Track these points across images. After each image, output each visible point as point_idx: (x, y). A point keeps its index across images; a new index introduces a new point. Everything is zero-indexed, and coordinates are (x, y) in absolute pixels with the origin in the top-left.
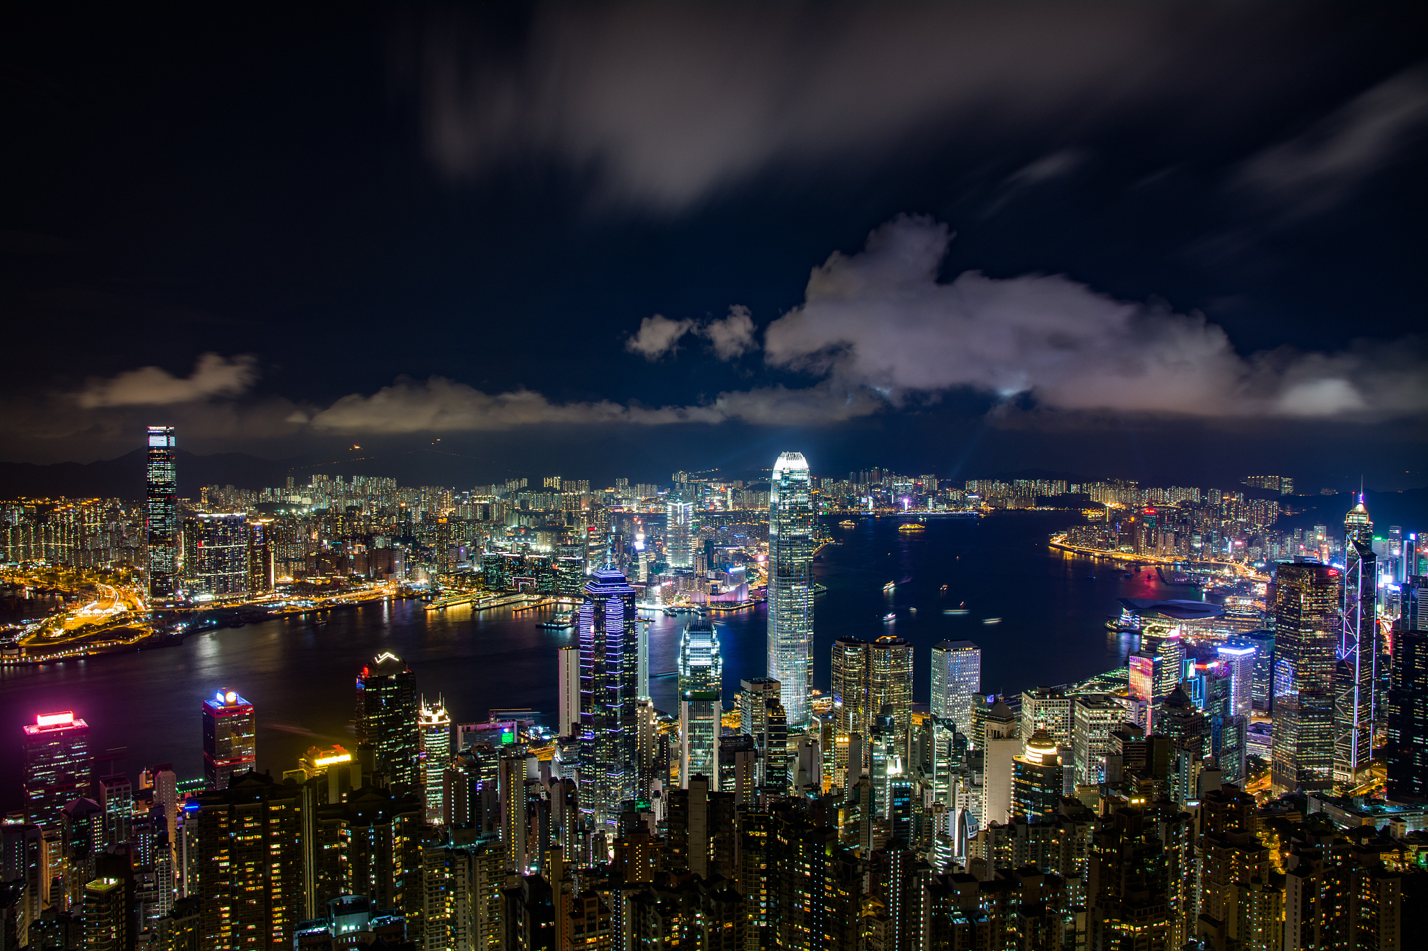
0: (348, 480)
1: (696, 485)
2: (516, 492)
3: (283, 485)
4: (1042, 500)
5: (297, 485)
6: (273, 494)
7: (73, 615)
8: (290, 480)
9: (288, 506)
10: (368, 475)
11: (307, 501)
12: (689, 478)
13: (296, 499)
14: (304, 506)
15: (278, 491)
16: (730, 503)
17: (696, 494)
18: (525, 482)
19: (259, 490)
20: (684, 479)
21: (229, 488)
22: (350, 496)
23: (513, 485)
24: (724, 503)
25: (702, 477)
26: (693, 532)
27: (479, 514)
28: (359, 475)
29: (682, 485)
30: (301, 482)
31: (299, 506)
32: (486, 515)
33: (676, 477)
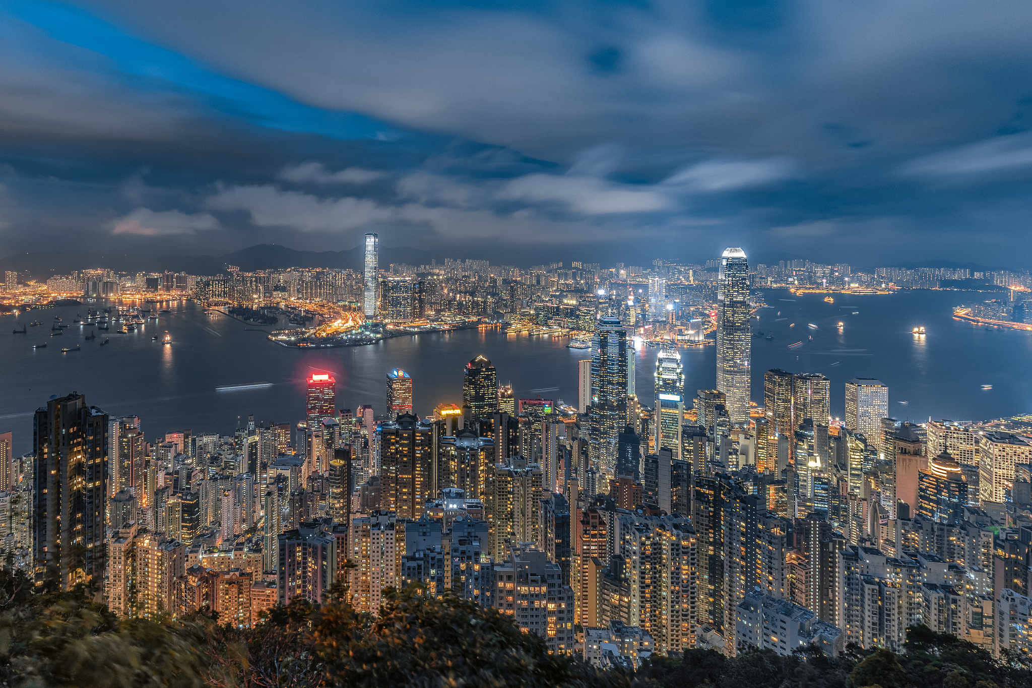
0: (463, 261)
1: (668, 268)
2: (556, 269)
3: (430, 264)
5: (437, 263)
6: (425, 268)
8: (434, 261)
9: (432, 275)
10: (474, 259)
11: (442, 272)
12: (664, 263)
13: (437, 271)
14: (441, 275)
15: (428, 267)
16: (691, 278)
17: (668, 272)
18: (561, 265)
19: (418, 266)
20: (660, 263)
21: (403, 264)
22: (464, 270)
23: (555, 266)
24: (688, 279)
25: (672, 262)
27: (534, 282)
28: (469, 259)
29: (659, 267)
30: (440, 263)
31: (438, 275)
32: (538, 282)
33: (655, 262)
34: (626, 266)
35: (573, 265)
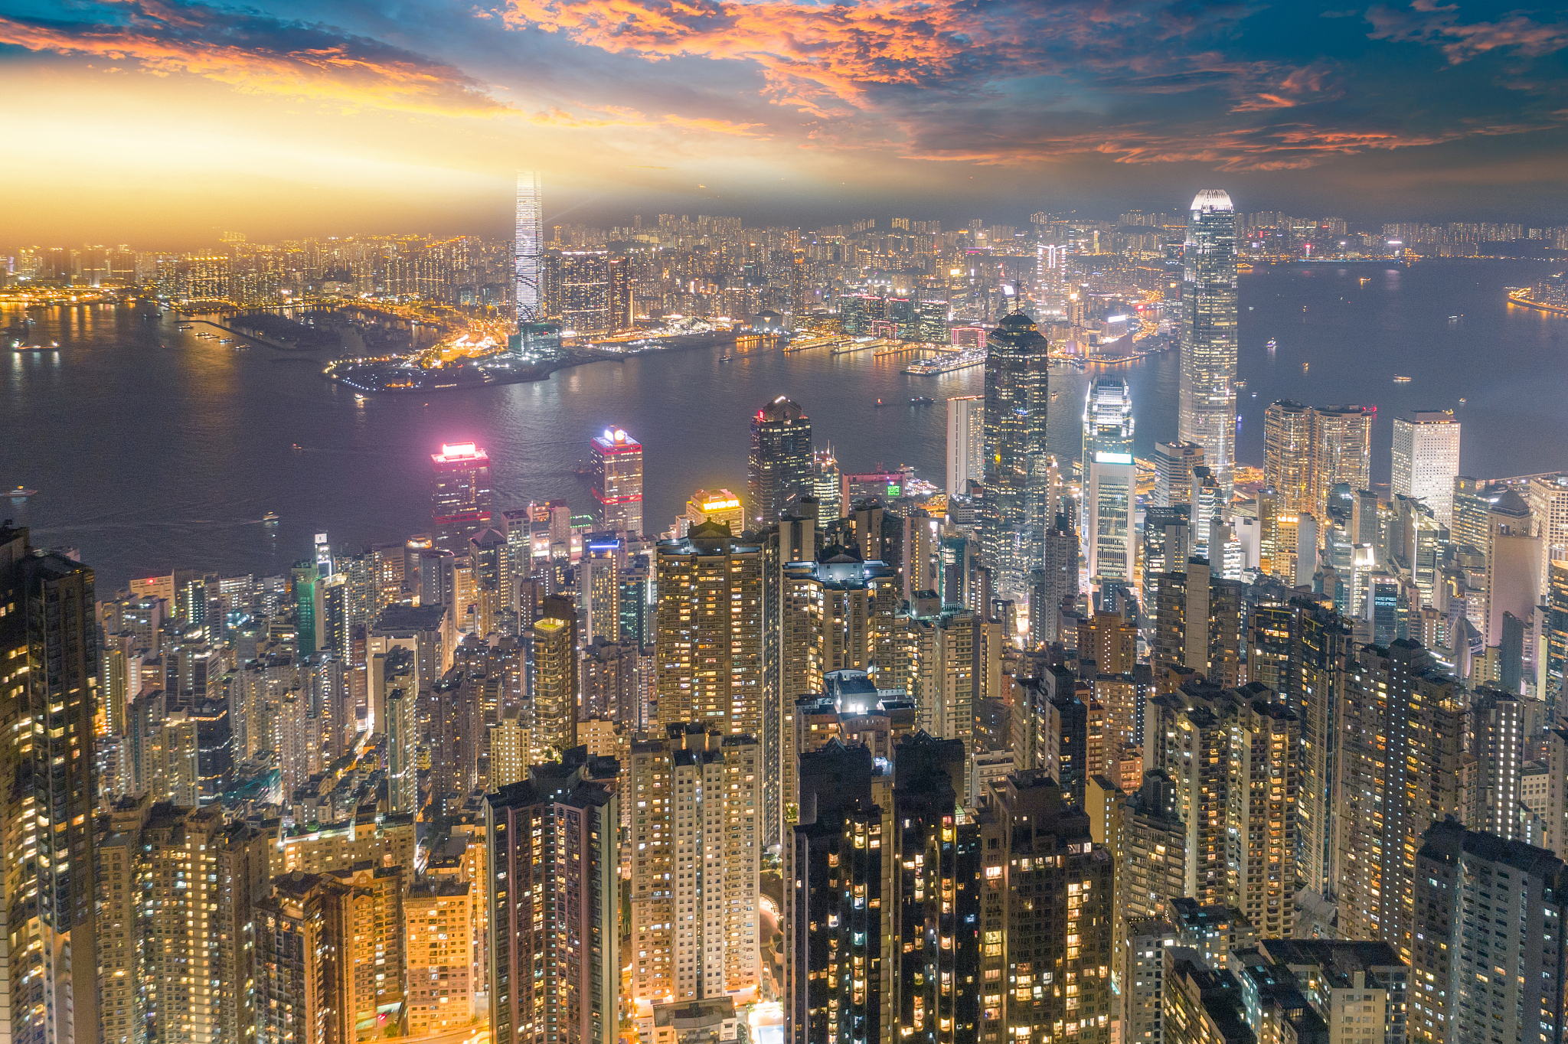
1: (1057, 227)
2: (864, 232)
3: (630, 222)
4: (1487, 247)
5: (643, 222)
6: (621, 233)
7: (448, 348)
8: (637, 217)
9: (636, 244)
11: (655, 240)
12: (1049, 219)
13: (645, 238)
14: (653, 245)
15: (625, 229)
16: (1097, 246)
17: (1058, 235)
18: (872, 223)
19: (608, 227)
20: (1044, 220)
21: (580, 226)
22: (697, 234)
23: (861, 227)
24: (1089, 246)
25: (1063, 218)
26: (1066, 278)
27: (829, 255)
28: (704, 212)
29: (1041, 227)
30: (648, 220)
31: (648, 245)
32: (837, 256)
33: (1034, 218)
34: (986, 225)
35: (894, 225)
